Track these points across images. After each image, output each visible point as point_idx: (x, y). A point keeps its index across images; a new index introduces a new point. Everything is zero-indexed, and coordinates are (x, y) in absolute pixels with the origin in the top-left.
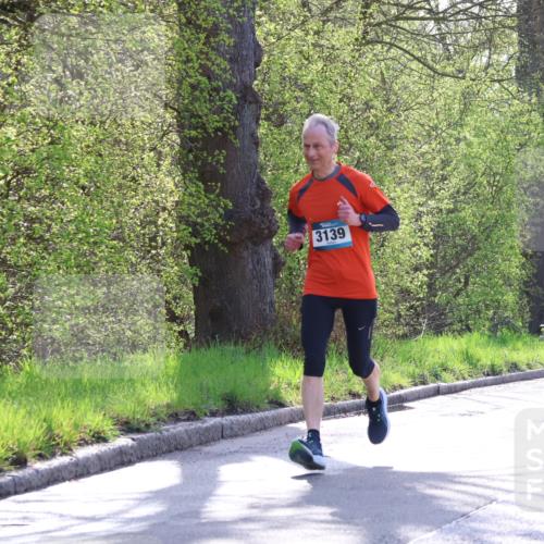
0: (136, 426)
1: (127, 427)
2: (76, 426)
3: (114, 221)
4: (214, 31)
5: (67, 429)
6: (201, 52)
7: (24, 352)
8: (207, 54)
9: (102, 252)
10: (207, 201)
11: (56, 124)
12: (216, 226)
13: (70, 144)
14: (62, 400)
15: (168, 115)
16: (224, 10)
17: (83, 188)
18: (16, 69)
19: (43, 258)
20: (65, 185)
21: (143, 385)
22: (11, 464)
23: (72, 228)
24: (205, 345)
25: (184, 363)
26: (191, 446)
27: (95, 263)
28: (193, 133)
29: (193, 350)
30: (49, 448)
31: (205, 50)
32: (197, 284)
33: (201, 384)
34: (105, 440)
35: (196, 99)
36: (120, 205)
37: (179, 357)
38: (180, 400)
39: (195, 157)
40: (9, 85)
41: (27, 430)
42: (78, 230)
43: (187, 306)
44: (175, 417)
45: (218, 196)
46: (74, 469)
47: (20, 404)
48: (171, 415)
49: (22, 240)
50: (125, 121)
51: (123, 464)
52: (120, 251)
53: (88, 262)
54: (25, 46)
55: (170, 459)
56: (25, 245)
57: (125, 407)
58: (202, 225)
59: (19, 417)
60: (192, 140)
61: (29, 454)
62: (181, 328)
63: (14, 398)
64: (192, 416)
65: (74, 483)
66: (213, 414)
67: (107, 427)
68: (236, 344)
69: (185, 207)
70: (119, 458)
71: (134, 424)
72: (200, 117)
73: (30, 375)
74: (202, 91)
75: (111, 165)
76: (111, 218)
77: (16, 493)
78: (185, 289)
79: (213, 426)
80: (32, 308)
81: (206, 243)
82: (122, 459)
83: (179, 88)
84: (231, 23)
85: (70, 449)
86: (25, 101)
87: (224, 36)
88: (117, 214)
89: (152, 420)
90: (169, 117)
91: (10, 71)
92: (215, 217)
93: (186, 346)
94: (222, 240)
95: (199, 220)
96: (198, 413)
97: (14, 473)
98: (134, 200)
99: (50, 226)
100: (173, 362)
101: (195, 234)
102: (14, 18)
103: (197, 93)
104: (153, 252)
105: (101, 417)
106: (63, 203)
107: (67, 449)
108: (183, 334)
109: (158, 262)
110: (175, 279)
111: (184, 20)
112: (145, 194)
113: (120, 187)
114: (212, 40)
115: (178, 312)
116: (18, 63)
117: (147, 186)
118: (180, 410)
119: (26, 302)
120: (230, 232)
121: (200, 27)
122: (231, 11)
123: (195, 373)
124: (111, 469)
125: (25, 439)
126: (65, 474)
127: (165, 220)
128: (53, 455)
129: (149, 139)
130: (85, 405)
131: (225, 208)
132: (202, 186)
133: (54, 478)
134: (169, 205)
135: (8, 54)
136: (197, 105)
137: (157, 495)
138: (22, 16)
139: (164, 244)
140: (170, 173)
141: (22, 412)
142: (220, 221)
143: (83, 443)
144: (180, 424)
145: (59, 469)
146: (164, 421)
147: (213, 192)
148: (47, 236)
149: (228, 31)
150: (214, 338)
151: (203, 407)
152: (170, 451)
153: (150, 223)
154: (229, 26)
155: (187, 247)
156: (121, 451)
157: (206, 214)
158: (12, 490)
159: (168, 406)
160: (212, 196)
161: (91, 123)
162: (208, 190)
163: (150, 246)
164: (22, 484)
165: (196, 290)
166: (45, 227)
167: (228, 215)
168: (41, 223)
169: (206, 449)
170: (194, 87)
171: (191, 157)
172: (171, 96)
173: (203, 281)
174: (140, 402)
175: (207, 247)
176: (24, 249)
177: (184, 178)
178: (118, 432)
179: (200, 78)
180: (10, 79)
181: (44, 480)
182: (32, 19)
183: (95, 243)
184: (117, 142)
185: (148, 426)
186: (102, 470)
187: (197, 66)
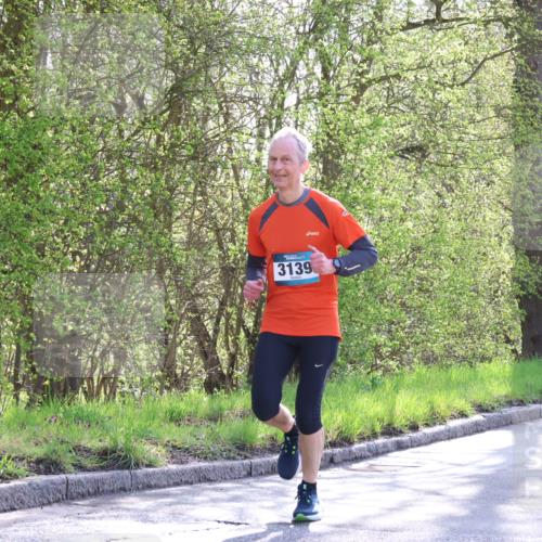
1: (480, 409)
2: (449, 407)
3: (472, 280)
5: (443, 409)
7: (415, 360)
9: (465, 299)
10: (531, 268)
11: (438, 220)
12: (536, 283)
13: (446, 232)
14: (440, 390)
15: (507, 215)
17: (453, 259)
18: (414, 187)
19: (428, 302)
20: (442, 257)
21: (490, 382)
22: (409, 429)
23: (446, 284)
24: (529, 359)
25: (515, 369)
26: (520, 422)
27: (460, 306)
29: (521, 361)
30: (434, 418)
32: (523, 319)
33: (527, 383)
34: (466, 416)
36: (476, 270)
37: (511, 366)
38: (514, 393)
40: (409, 196)
41: (418, 408)
42: (450, 286)
43: (517, 334)
44: (510, 403)
45: (538, 265)
46: (447, 434)
47: (414, 392)
48: (508, 402)
49: (415, 291)
50: (480, 218)
51: (477, 432)
52: (476, 298)
53: (456, 305)
54: (419, 173)
55: (507, 429)
56: (417, 294)
57: (479, 396)
58: (528, 283)
59: (414, 399)
61: (420, 423)
62: (513, 347)
63: (410, 388)
64: (521, 403)
65: (447, 442)
66: (534, 402)
67: (468, 408)
69: (517, 271)
70: (475, 428)
71: (485, 408)
73: (419, 375)
75: (470, 245)
76: (470, 278)
77: (412, 447)
78: (515, 323)
79: (534, 410)
80: (421, 333)
81: (530, 294)
82: (477, 429)
86: (419, 205)
88: (474, 276)
89: (496, 405)
91: (410, 188)
92: (536, 278)
93: (516, 358)
95: (526, 280)
96: (525, 401)
97: (411, 435)
98: (484, 267)
99: (432, 284)
100: (508, 369)
101: (523, 288)
102: (413, 156)
104: (496, 299)
105: (464, 402)
106: (441, 269)
107: (443, 421)
108: (514, 351)
109: (499, 306)
110: (510, 316)
112: (492, 263)
113: (476, 259)
115: (512, 338)
116: (415, 183)
117: (493, 258)
118: (513, 399)
119: (417, 329)
123: (523, 376)
124: (470, 435)
125: (417, 413)
126: (442, 436)
127: (504, 279)
128: (435, 424)
129: (495, 230)
130: (453, 394)
132: (528, 259)
133: (435, 439)
134: (507, 270)
135: (409, 178)
137: (500, 452)
138: (419, 155)
139: (502, 294)
140: (507, 250)
141: (415, 397)
142: (538, 281)
143: (453, 417)
144: (513, 408)
145: (438, 433)
146: (503, 406)
147: (535, 262)
148: (431, 289)
150: (534, 354)
151: (528, 397)
152: (507, 425)
153: (495, 281)
155: (518, 297)
156: (476, 424)
157: (530, 276)
158: (410, 445)
159: (506, 396)
160: (534, 265)
161: (459, 220)
162: (532, 261)
163: (494, 296)
164: (415, 442)
165: (522, 324)
166: (429, 283)
168: (427, 281)
172: (509, 203)
173: (527, 318)
174: (488, 393)
175: (530, 297)
176: (416, 297)
177: (517, 254)
178: (475, 412)
180: (410, 193)
181: (429, 440)
182: (424, 156)
183: (460, 294)
184: (475, 231)
185: (493, 408)
186: (465, 435)
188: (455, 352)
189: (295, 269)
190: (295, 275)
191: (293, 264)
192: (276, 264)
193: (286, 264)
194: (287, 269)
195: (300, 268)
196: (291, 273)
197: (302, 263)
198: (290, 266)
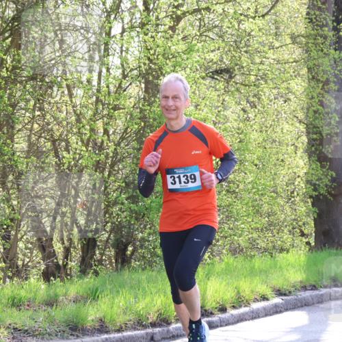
1: (279, 293)
2: (252, 292)
3: (272, 183)
4: (327, 82)
5: (247, 293)
6: (320, 94)
7: (224, 251)
8: (322, 94)
9: (266, 199)
10: (321, 172)
11: (243, 132)
12: (326, 186)
13: (250, 142)
14: (245, 277)
15: (301, 127)
16: (333, 71)
17: (256, 165)
18: (222, 103)
19: (235, 202)
20: (247, 164)
21: (287, 270)
22: (218, 311)
23: (250, 186)
24: (320, 250)
25: (309, 258)
26: (313, 304)
27: (262, 205)
28: (315, 136)
29: (314, 252)
30: (239, 302)
31: (322, 92)
32: (316, 216)
33: (319, 271)
34: (267, 299)
35: (316, 118)
36: (275, 174)
37: (306, 256)
38: (308, 280)
39: (316, 149)
40: (219, 112)
41: (227, 292)
42: (253, 188)
43: (310, 229)
44: (305, 288)
45: (327, 170)
46: (251, 314)
47: (223, 279)
48: (303, 287)
49: (224, 192)
50: (278, 130)
51: (277, 312)
52: (276, 198)
53: (258, 204)
54: (227, 92)
55: (302, 310)
56: (225, 195)
57: (278, 282)
58: (319, 185)
59: (223, 286)
60: (314, 140)
61: (228, 306)
62: (307, 240)
63: (219, 276)
64: (314, 288)
65: (251, 321)
66: (325, 287)
67: (269, 292)
68: (337, 249)
69: (310, 175)
70: (275, 309)
71: (283, 291)
72: (318, 128)
74: (320, 114)
75: (270, 153)
76: (270, 181)
77: (221, 326)
78: (309, 219)
79: (325, 293)
80: (229, 228)
81: (321, 195)
82: (277, 310)
83: (307, 113)
84: (336, 78)
85: (249, 304)
86: (226, 119)
87: (332, 85)
88: (274, 179)
89: (292, 289)
90: (302, 128)
91: (219, 104)
92: (326, 181)
93: (310, 249)
94: (330, 193)
95: (317, 183)
96: (317, 286)
97: (220, 316)
98: (282, 172)
99: (238, 186)
100: (303, 258)
101: (315, 190)
102: (222, 77)
103: (317, 115)
104: (293, 199)
105: (265, 287)
106: (246, 173)
107: (248, 304)
108: (308, 243)
109: (295, 205)
110: (304, 214)
111: (311, 77)
112: (289, 169)
113: (275, 165)
114: (326, 87)
115: (306, 232)
116: (224, 100)
117: (289, 164)
118: (307, 284)
119: (226, 225)
120: (334, 189)
121: (319, 80)
122: (336, 72)
123: (315, 264)
124: (271, 315)
125: (225, 297)
126: (247, 317)
127: (299, 182)
128: (240, 306)
129: (292, 140)
130: (257, 280)
131: (332, 176)
132: (319, 165)
133: (240, 319)
134: (301, 174)
135: (218, 96)
136: (317, 121)
137: (295, 330)
138: (226, 76)
139: (298, 195)
140: (301, 158)
141: (224, 283)
142: (328, 183)
143: (256, 300)
144: (307, 292)
145: (243, 314)
146: (299, 290)
147: (325, 167)
148: (237, 190)
149: (334, 82)
150: (325, 246)
151: (320, 283)
152: (302, 306)
153: (291, 184)
154: (335, 80)
155: (311, 197)
156: (276, 306)
157: (321, 179)
158: (219, 325)
159: (301, 282)
160: (324, 170)
161: (261, 131)
162: (322, 167)
163: (291, 196)
164: (224, 322)
165: (315, 220)
166: (236, 186)
167: (333, 180)
168: (234, 184)
169: (321, 306)
170: (315, 112)
171: (313, 149)
172: (303, 117)
173: (319, 215)
174: (286, 280)
175: (321, 197)
176: (225, 197)
177: (310, 161)
178: (274, 296)
179: (319, 107)
180: (219, 109)
181: (236, 320)
182: (231, 77)
183: (262, 194)
184: (274, 141)
185: (290, 292)
186: (266, 315)
187: (317, 101)
188: (258, 244)
189: (183, 179)
190: (183, 184)
191: (182, 176)
192: (168, 176)
193: (176, 176)
194: (177, 180)
195: (187, 179)
196: (180, 183)
197: (189, 175)
198: (179, 177)
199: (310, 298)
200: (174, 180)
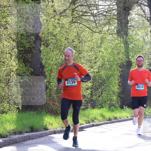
0: (3, 136)
1: (1, 136)
10: (25, 69)
15: (14, 43)
21: (6, 124)
24: (25, 112)
25: (18, 117)
26: (20, 142)
28: (22, 49)
29: (21, 113)
33: (23, 123)
37: (17, 115)
38: (17, 129)
39: (22, 56)
44: (15, 133)
45: (29, 67)
48: (14, 133)
50: (1, 45)
55: (13, 146)
60: (21, 51)
62: (17, 106)
64: (20, 133)
66: (27, 132)
68: (34, 111)
69: (19, 71)
72: (24, 44)
74: (24, 36)
79: (27, 136)
83: (17, 35)
89: (8, 134)
92: (28, 74)
93: (19, 112)
95: (23, 74)
96: (22, 132)
98: (4, 69)
100: (15, 117)
103: (23, 37)
104: (9, 84)
108: (18, 108)
112: (7, 67)
117: (7, 64)
118: (17, 131)
123: (22, 120)
127: (13, 74)
131: (31, 71)
132: (24, 64)
134: (14, 70)
136: (22, 40)
140: (14, 61)
144: (16, 135)
146: (12, 135)
147: (27, 66)
150: (27, 110)
151: (24, 130)
152: (14, 144)
153: (8, 75)
157: (25, 73)
159: (13, 130)
163: (8, 82)
167: (32, 73)
169: (24, 143)
170: (22, 35)
171: (21, 56)
172: (15, 38)
174: (4, 129)
177: (19, 62)
185: (7, 136)
190: (71, 84)
191: (71, 81)
195: (72, 82)
196: (70, 83)
197: (73, 81)
198: (70, 82)
199: (18, 139)
200: (68, 83)
